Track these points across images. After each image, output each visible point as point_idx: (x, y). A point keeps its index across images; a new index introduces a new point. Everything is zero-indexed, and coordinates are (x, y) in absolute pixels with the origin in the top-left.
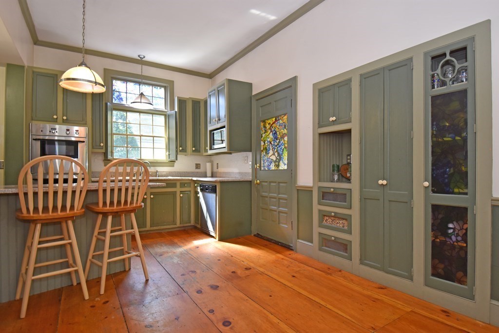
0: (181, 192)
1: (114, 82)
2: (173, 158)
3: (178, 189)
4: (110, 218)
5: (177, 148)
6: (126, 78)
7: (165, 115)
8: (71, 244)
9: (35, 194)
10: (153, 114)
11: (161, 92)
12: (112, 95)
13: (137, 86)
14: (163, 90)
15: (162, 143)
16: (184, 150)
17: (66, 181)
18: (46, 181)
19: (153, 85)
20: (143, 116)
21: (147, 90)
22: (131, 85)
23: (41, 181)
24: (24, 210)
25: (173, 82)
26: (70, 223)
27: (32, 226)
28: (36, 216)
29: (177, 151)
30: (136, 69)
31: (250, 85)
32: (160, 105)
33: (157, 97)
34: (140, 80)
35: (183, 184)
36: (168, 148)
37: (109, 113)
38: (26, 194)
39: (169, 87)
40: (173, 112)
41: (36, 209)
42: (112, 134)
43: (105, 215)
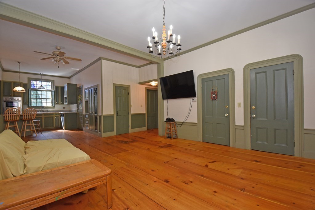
0: (55, 117)
1: (32, 81)
2: (54, 106)
3: (54, 116)
4: (26, 121)
5: (55, 102)
6: (36, 80)
7: (51, 91)
8: (16, 127)
9: (8, 116)
10: (46, 91)
11: (50, 84)
12: (31, 85)
13: (40, 82)
14: (50, 83)
15: (50, 101)
16: (58, 103)
17: (13, 113)
18: (11, 114)
19: (46, 82)
20: (42, 92)
21: (44, 83)
22: (38, 82)
23: (10, 113)
24: (6, 119)
25: (54, 80)
26: (16, 122)
27: (7, 122)
28: (8, 120)
29: (55, 103)
30: (39, 77)
31: (76, 85)
32: (50, 88)
33: (48, 85)
34: (41, 80)
35: (56, 114)
36: (52, 102)
37: (30, 92)
38: (6, 116)
39: (53, 82)
40: (54, 91)
41: (9, 119)
42: (31, 98)
43: (25, 121)
